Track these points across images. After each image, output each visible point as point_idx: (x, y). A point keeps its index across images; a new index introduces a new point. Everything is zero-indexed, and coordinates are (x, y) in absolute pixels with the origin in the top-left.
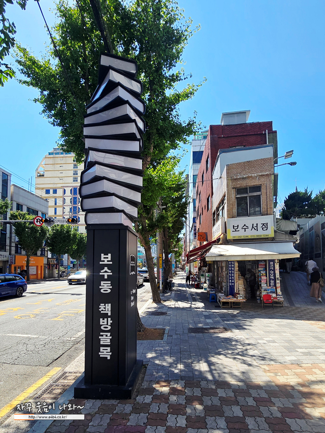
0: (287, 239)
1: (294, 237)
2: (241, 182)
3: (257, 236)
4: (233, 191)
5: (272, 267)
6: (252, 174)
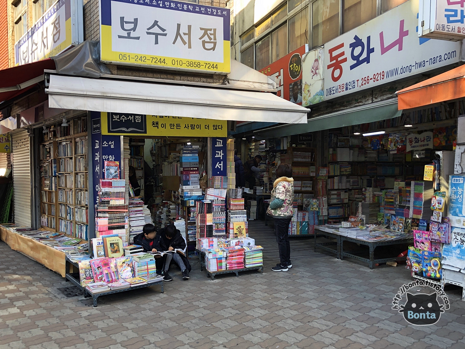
3: (190, 64)
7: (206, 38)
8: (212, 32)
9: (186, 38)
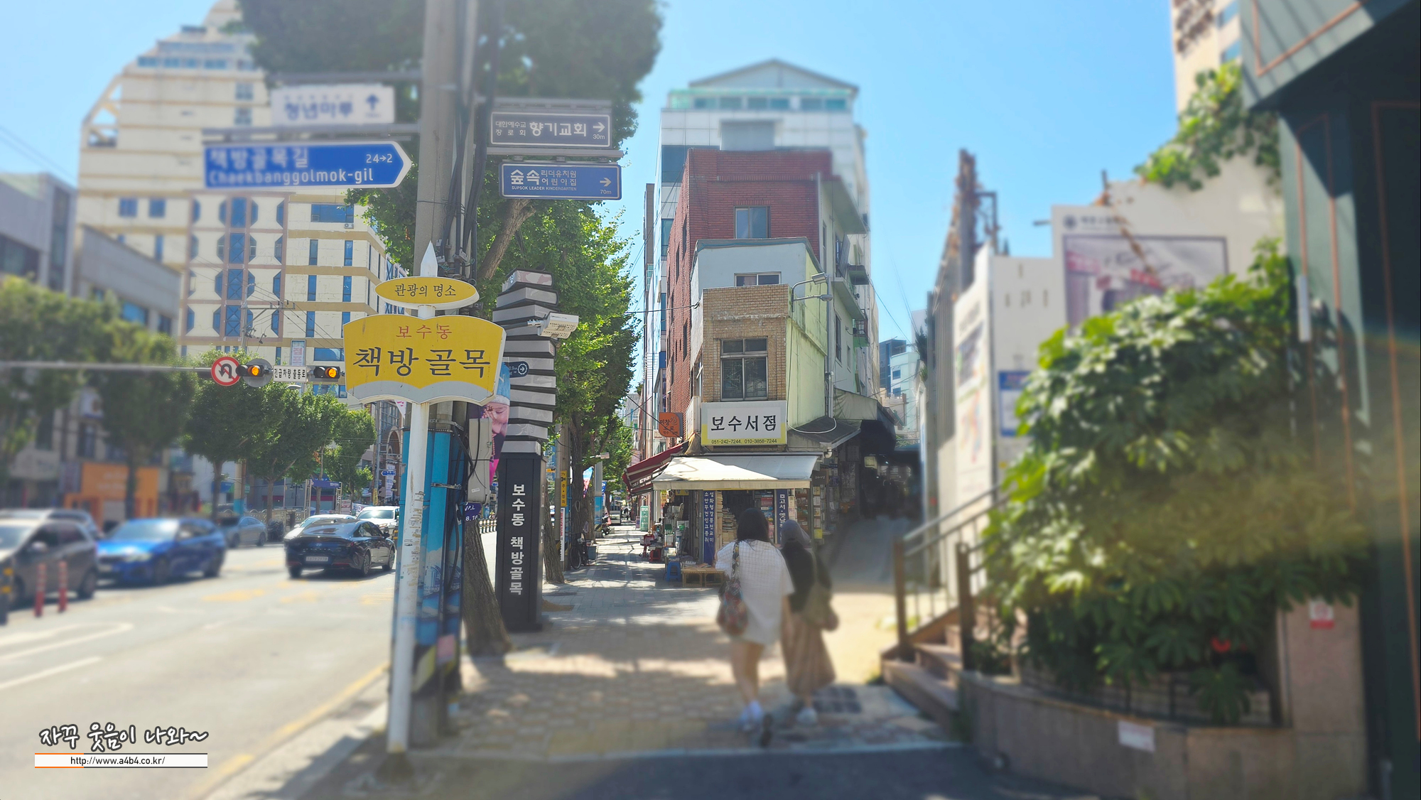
0: (810, 450)
1: (822, 446)
2: (731, 328)
3: (757, 441)
4: (715, 345)
5: (783, 504)
6: (750, 314)
7: (768, 423)
8: (772, 418)
9: (754, 425)
